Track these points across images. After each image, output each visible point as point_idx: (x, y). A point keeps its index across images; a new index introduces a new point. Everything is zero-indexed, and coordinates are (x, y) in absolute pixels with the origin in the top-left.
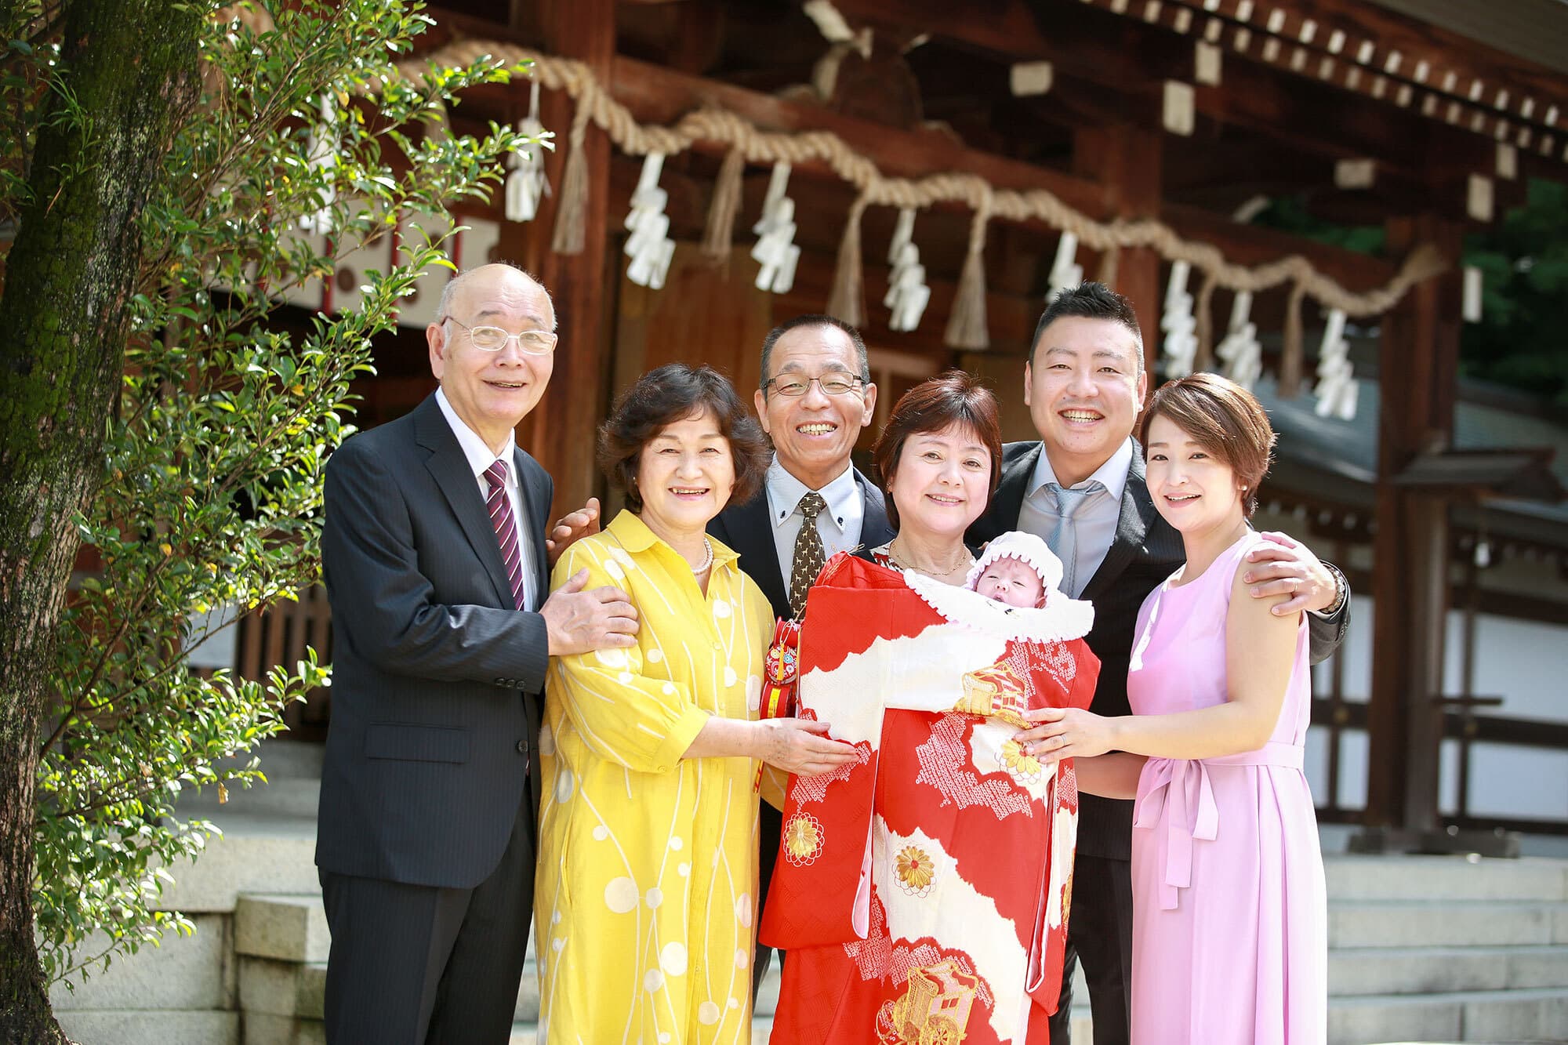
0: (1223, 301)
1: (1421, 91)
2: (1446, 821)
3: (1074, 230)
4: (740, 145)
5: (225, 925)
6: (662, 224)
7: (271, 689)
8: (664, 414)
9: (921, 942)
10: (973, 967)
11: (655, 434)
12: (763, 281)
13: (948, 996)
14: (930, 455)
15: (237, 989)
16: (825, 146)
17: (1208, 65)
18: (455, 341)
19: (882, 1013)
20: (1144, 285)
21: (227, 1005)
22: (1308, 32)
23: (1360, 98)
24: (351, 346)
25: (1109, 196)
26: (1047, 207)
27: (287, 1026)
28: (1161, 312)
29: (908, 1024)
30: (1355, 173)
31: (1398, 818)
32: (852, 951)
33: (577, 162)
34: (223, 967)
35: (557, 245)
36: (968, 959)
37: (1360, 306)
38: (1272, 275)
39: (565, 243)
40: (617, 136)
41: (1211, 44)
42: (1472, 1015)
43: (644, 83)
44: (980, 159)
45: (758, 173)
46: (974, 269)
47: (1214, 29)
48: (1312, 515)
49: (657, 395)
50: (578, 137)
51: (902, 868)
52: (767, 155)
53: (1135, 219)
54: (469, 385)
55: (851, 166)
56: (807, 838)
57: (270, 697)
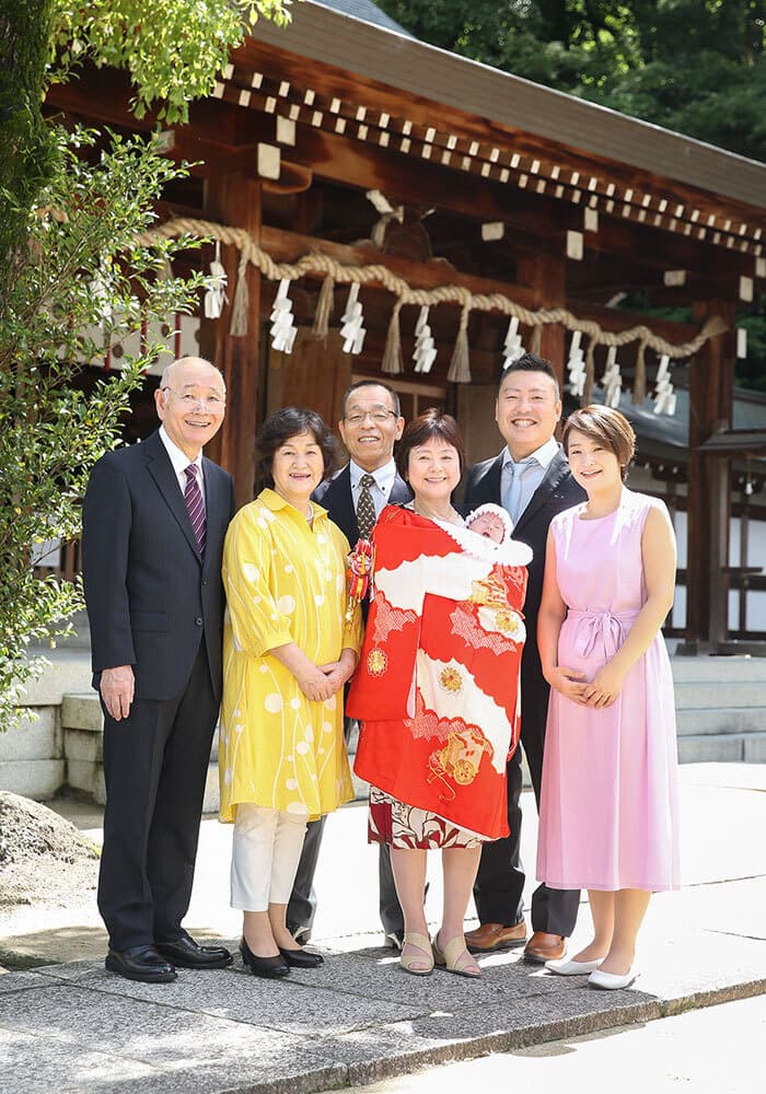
0: (601, 352)
1: (711, 231)
2: (733, 635)
3: (517, 316)
4: (332, 273)
5: (56, 711)
6: (291, 318)
7: (78, 585)
8: (286, 433)
9: (455, 719)
10: (483, 734)
11: (282, 444)
12: (346, 348)
13: (469, 749)
14: (423, 458)
15: (63, 747)
16: (379, 272)
17: (591, 221)
18: (171, 400)
19: (433, 757)
20: (556, 344)
21: (58, 756)
22: (646, 201)
23: (678, 235)
24: (117, 398)
25: (537, 296)
26: (502, 303)
27: (91, 767)
28: (567, 359)
29: (448, 763)
30: (675, 278)
31: (705, 636)
32: (408, 724)
33: (242, 285)
34: (55, 735)
35: (232, 332)
36: (480, 730)
37: (677, 352)
38: (629, 337)
39: (236, 330)
40: (264, 271)
41: (592, 209)
42: (748, 746)
43: (278, 240)
44: (466, 278)
45: (342, 289)
46: (463, 338)
47: (594, 201)
48: (654, 467)
49: (281, 423)
50: (242, 271)
51: (444, 680)
52: (347, 279)
53: (551, 309)
54: (178, 424)
55: (394, 283)
56: (379, 661)
57: (77, 589)
